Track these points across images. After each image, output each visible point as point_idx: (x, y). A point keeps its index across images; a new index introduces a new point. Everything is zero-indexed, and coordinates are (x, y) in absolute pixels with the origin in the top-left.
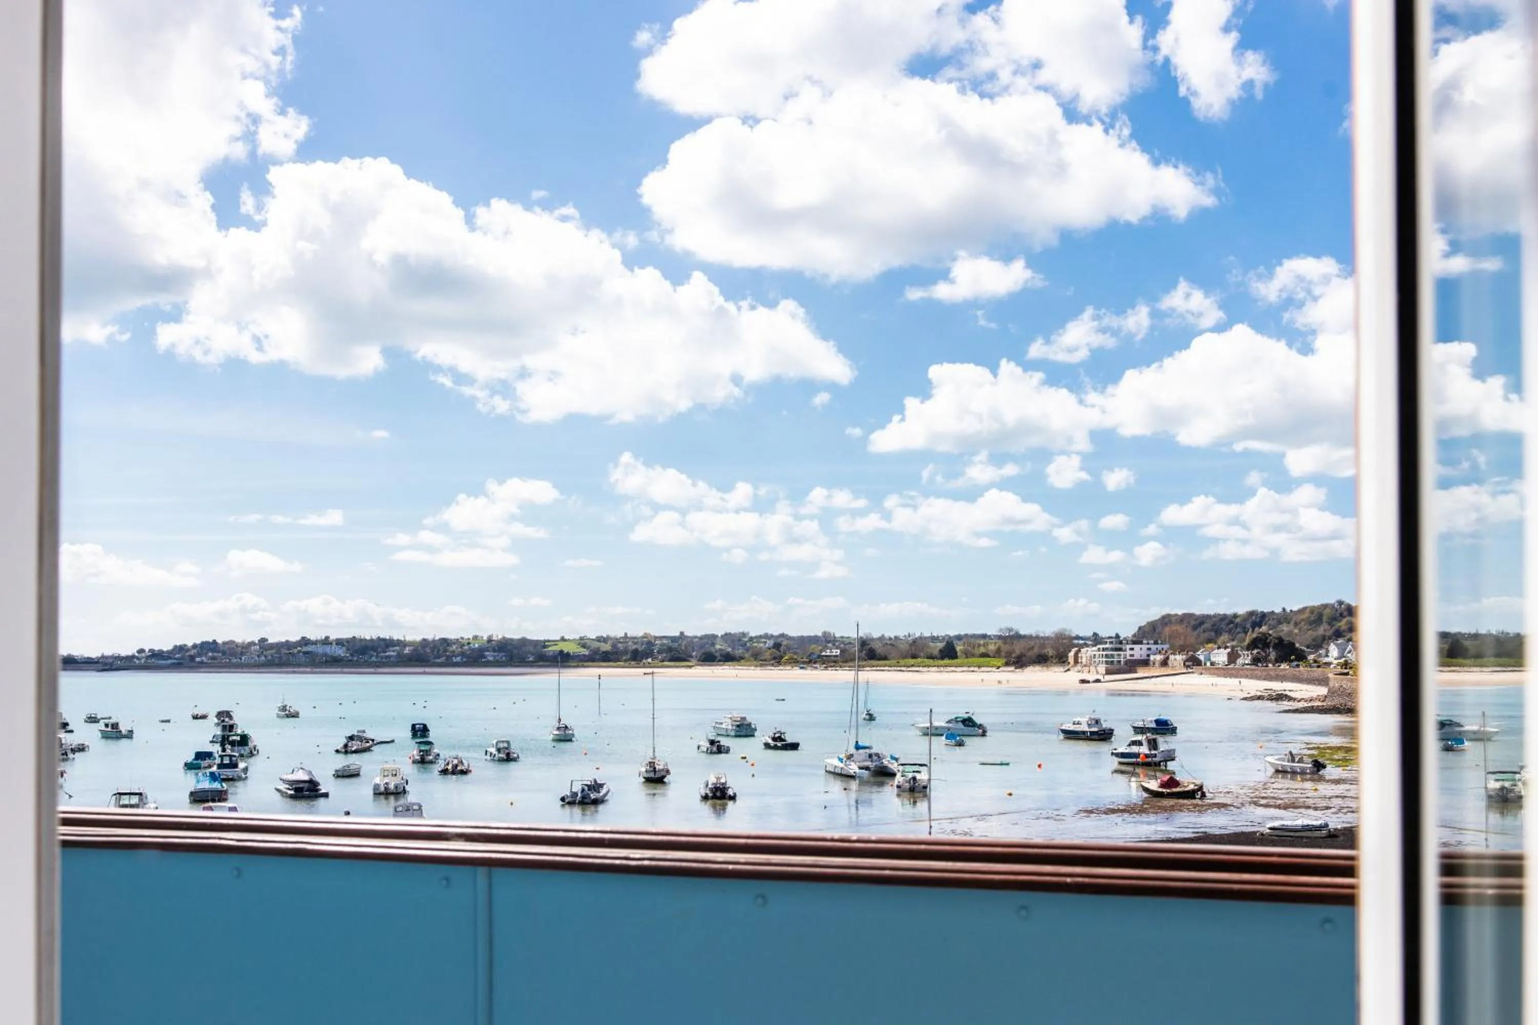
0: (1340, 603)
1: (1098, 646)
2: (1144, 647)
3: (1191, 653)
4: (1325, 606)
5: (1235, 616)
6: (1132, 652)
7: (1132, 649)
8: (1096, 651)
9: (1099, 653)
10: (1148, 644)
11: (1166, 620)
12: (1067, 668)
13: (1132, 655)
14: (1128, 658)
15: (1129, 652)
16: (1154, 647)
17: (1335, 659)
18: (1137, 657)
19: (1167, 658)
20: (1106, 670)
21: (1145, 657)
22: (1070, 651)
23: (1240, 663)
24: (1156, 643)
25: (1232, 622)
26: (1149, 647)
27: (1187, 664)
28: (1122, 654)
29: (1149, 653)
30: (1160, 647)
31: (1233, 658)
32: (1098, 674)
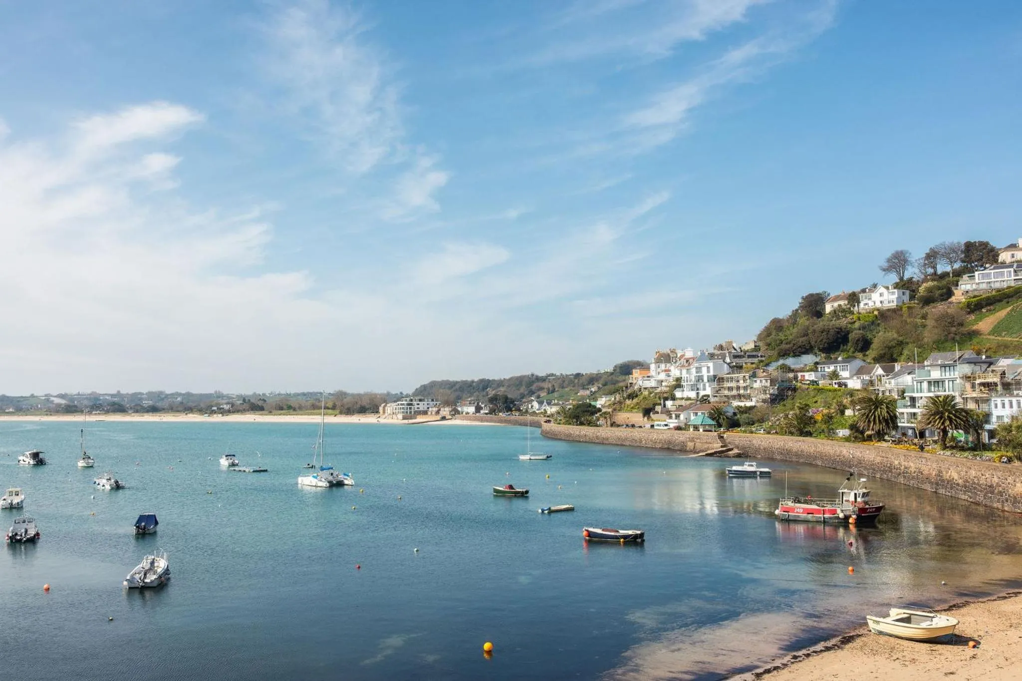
0: (533, 375)
1: (398, 403)
2: (426, 403)
3: (454, 407)
4: (524, 376)
5: (473, 382)
6: (418, 406)
7: (418, 404)
8: (397, 405)
9: (398, 407)
10: (428, 401)
11: (433, 384)
12: (378, 416)
13: (418, 408)
14: (416, 409)
15: (416, 406)
16: (431, 403)
17: (537, 410)
18: (421, 409)
19: (439, 410)
20: (403, 417)
21: (426, 409)
22: (380, 406)
23: (482, 412)
24: (433, 400)
25: (471, 386)
26: (428, 403)
27: (451, 413)
28: (412, 407)
29: (428, 406)
30: (435, 403)
31: (478, 409)
32: (398, 419)
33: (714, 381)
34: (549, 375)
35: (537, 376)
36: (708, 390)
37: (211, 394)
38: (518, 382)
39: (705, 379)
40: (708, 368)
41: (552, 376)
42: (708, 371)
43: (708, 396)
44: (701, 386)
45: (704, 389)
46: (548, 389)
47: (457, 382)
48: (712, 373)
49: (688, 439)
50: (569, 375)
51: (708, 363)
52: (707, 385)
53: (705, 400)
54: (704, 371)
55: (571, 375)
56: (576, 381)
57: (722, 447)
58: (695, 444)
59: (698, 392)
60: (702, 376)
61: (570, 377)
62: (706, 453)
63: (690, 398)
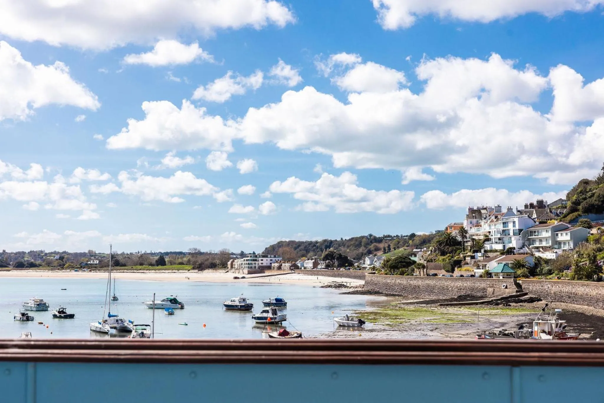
0: (371, 235)
1: (244, 259)
2: (269, 259)
3: (293, 262)
4: (363, 237)
6: (262, 262)
7: (262, 260)
9: (244, 262)
10: (271, 257)
11: (280, 244)
12: (226, 270)
13: (262, 264)
14: (260, 264)
15: (260, 262)
16: (274, 259)
17: (368, 265)
18: (265, 264)
19: (281, 265)
20: (248, 271)
21: (269, 264)
22: (228, 261)
23: (319, 267)
24: (275, 257)
25: (315, 246)
26: (271, 259)
27: (291, 268)
28: (257, 262)
29: (271, 262)
30: (277, 259)
31: (315, 265)
32: (244, 273)
33: (520, 234)
34: (386, 237)
35: (375, 237)
36: (514, 243)
37: (85, 253)
38: (357, 242)
39: (511, 233)
40: (514, 222)
41: (388, 237)
42: (514, 226)
43: (514, 248)
44: (506, 239)
45: (510, 242)
46: (385, 249)
47: (303, 243)
48: (517, 227)
49: (488, 285)
50: (404, 236)
51: (514, 219)
52: (513, 239)
53: (510, 251)
54: (510, 226)
55: (406, 236)
56: (410, 242)
57: (517, 292)
58: (494, 290)
59: (504, 244)
60: (508, 230)
61: (405, 238)
62: (501, 297)
63: (497, 250)
